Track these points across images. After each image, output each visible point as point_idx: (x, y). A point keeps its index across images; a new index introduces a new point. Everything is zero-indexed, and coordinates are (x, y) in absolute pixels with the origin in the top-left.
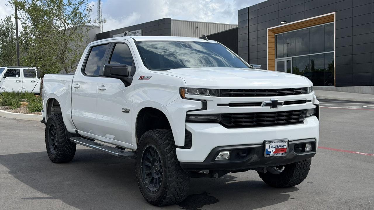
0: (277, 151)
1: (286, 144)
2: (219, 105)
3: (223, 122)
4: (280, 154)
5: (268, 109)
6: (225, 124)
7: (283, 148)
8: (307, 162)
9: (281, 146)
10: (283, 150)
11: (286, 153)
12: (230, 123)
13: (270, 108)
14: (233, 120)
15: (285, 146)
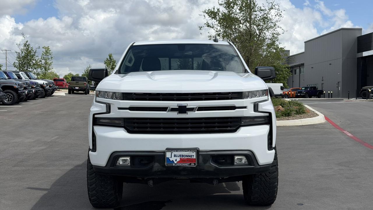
0: (182, 161)
1: (194, 155)
2: (119, 108)
3: (127, 127)
4: (186, 165)
5: (175, 115)
6: (128, 128)
7: (191, 158)
8: (269, 179)
9: (187, 156)
10: (191, 160)
11: (195, 164)
12: (134, 128)
13: (178, 114)
14: (136, 125)
15: (193, 156)
